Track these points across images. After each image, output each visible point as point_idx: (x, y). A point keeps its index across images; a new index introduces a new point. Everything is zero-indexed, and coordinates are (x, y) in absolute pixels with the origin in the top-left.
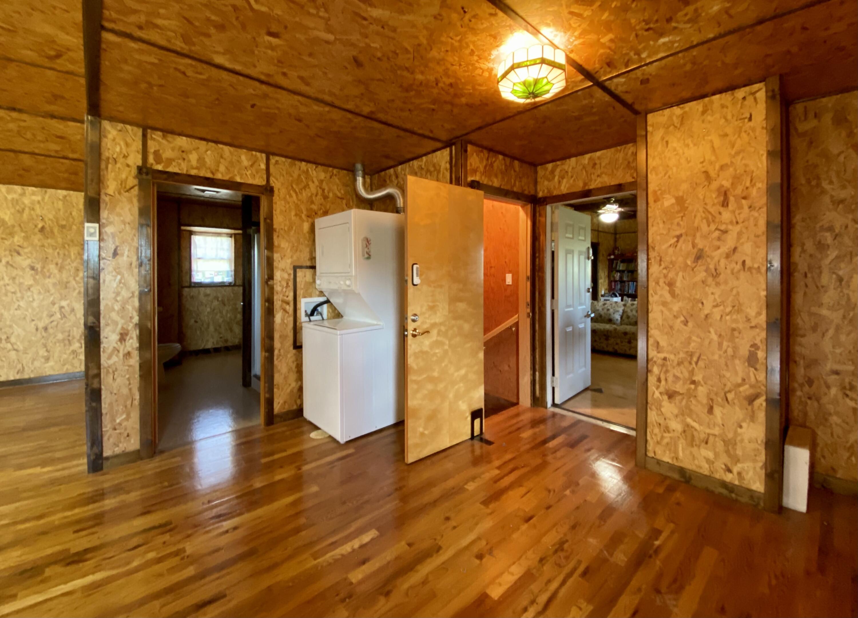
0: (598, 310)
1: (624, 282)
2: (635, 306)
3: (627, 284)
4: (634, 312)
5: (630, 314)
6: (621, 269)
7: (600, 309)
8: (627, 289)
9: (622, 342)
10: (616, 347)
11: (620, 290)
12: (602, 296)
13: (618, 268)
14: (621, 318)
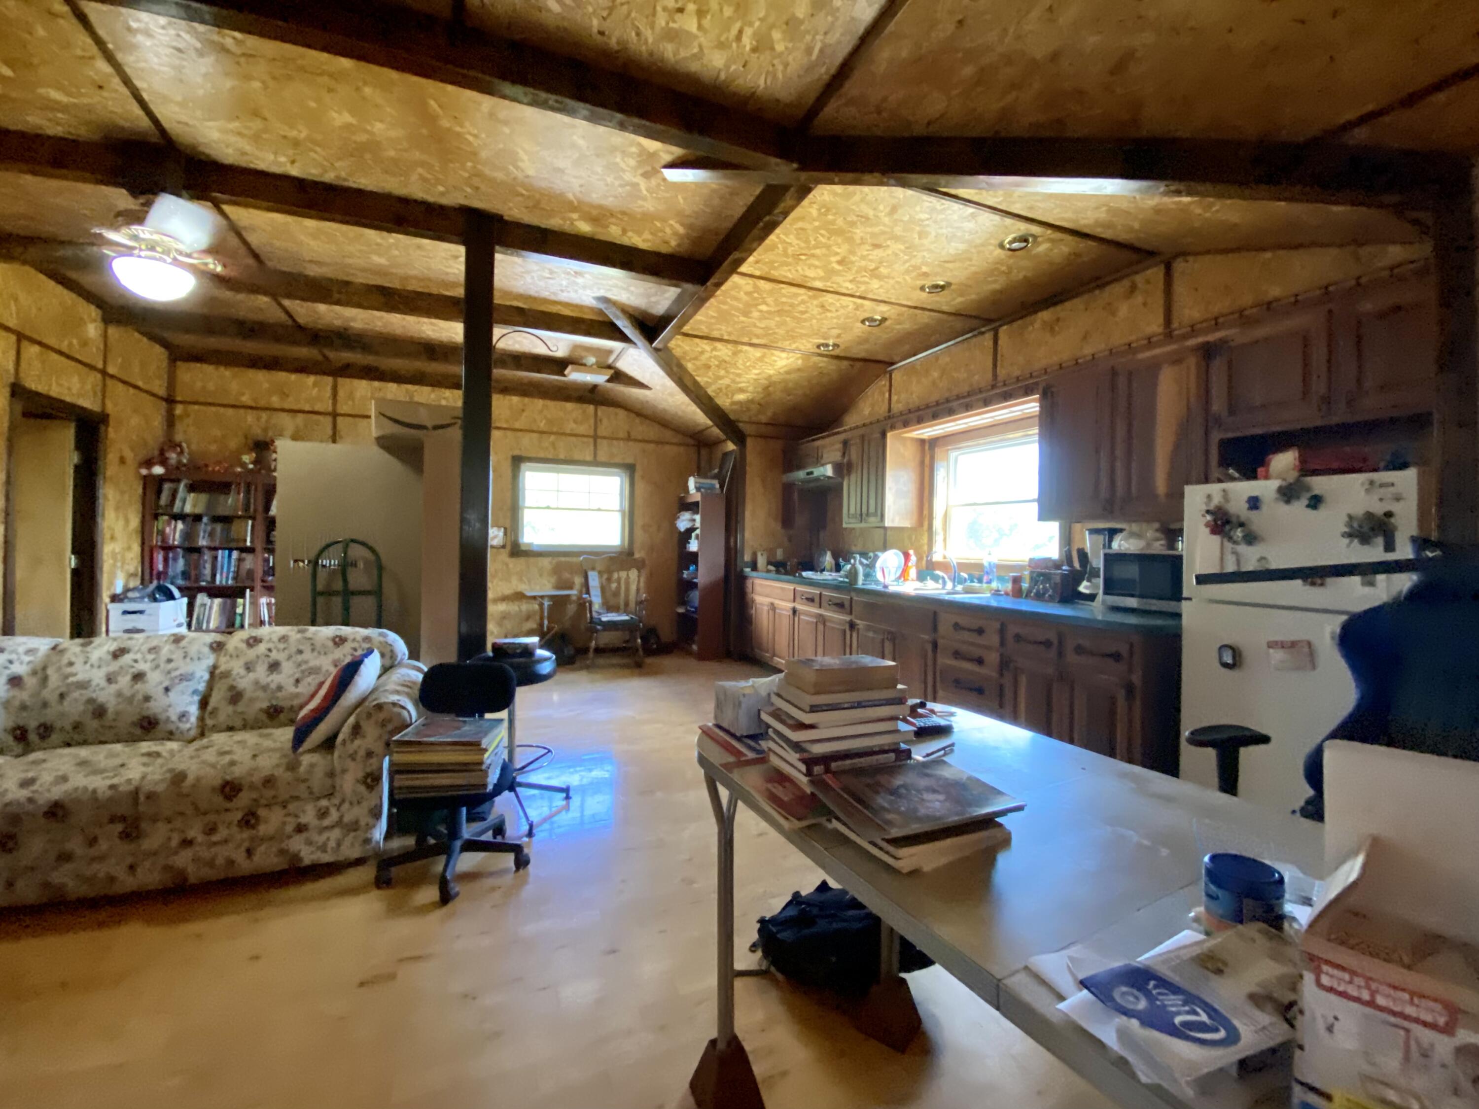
0: (83, 685)
1: (198, 550)
2: (262, 648)
3: (207, 556)
4: (261, 673)
5: (245, 682)
6: (188, 509)
7: (98, 677)
8: (207, 571)
9: (211, 830)
10: (183, 859)
11: (185, 575)
12: (115, 598)
13: (177, 508)
14: (204, 704)
